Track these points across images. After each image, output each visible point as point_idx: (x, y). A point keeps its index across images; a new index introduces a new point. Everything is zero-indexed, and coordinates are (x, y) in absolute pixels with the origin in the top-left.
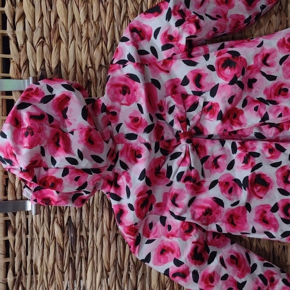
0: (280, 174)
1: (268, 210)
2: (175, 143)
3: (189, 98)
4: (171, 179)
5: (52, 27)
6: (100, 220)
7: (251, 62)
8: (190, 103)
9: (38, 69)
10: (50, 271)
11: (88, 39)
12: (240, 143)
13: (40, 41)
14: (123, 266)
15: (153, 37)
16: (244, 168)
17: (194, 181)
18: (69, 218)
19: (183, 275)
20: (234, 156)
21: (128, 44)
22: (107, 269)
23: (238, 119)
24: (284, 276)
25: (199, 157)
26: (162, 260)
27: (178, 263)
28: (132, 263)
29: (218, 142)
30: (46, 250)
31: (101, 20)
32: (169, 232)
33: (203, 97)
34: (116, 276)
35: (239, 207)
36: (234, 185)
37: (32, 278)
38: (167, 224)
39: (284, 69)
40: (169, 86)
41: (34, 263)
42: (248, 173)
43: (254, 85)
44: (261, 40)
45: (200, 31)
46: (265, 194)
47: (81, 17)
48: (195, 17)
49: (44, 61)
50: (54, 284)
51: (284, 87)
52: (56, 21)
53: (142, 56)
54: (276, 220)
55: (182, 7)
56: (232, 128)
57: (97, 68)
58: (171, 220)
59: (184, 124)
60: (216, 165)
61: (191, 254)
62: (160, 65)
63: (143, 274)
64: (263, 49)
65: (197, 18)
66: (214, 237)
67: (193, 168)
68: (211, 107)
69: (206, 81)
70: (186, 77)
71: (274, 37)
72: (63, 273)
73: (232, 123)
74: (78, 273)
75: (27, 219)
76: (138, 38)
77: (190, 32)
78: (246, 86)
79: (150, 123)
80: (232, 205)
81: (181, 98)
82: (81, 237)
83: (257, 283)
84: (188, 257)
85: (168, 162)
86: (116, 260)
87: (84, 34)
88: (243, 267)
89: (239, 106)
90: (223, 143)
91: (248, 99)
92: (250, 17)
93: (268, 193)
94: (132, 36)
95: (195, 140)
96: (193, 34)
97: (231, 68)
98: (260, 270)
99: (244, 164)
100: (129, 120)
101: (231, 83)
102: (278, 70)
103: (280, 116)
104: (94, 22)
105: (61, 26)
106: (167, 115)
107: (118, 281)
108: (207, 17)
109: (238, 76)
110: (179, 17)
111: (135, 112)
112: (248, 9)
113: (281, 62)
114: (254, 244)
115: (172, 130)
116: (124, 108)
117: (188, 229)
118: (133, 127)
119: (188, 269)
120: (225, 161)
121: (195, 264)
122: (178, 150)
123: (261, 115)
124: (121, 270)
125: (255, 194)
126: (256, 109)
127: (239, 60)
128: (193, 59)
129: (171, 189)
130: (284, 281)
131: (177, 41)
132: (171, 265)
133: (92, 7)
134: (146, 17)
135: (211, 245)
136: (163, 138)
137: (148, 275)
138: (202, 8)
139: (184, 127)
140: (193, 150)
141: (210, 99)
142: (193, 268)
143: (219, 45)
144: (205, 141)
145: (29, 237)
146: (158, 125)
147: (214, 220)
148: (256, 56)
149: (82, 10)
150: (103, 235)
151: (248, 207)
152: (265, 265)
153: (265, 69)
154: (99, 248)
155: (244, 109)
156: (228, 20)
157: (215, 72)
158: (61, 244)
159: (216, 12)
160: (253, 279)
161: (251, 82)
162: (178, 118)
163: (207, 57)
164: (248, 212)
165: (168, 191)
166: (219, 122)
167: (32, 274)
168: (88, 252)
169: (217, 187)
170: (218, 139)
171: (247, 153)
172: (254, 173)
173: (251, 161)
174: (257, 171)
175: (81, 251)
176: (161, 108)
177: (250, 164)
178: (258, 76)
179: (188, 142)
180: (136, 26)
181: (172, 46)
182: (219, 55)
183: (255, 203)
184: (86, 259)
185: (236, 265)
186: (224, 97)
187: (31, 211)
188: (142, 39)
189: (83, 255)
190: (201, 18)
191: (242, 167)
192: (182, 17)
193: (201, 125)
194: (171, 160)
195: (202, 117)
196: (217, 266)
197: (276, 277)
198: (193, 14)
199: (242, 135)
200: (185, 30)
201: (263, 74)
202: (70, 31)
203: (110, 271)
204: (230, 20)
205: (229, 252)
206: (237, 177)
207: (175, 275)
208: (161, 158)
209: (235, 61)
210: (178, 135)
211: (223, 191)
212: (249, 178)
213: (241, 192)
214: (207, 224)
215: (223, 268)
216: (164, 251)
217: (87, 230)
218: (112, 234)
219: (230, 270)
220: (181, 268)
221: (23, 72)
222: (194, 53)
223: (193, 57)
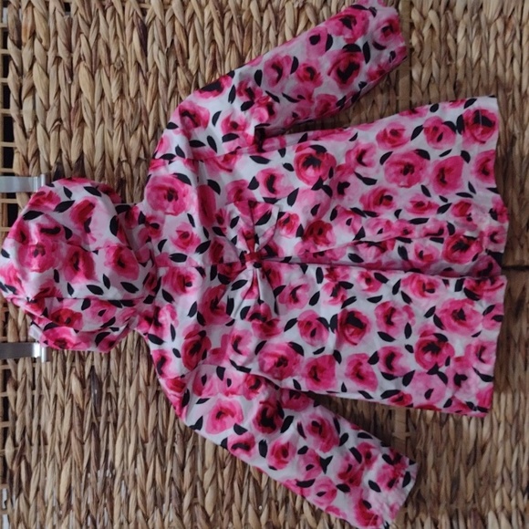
0: (380, 312)
1: (365, 362)
2: (239, 267)
3: (259, 207)
4: (232, 316)
5: (73, 105)
6: (135, 370)
7: (342, 161)
8: (259, 213)
9: (52, 163)
10: (64, 440)
11: (122, 121)
12: (327, 269)
13: (57, 124)
14: (166, 435)
15: (210, 123)
16: (333, 303)
17: (264, 320)
18: (92, 368)
19: (247, 446)
20: (320, 287)
21: (177, 133)
22: (144, 439)
23: (325, 237)
24: (386, 450)
25: (272, 287)
26: (219, 426)
27: (239, 430)
28: (178, 432)
29: (298, 268)
30: (59, 412)
31: (141, 96)
32: (228, 389)
33: (278, 206)
34: (156, 449)
35: (324, 357)
36: (319, 326)
37: (39, 450)
38: (226, 377)
39: (386, 170)
40: (232, 190)
41: (42, 429)
42: (336, 309)
43: (346, 190)
44: (355, 130)
45: (274, 117)
46: (360, 339)
47: (112, 92)
48: (267, 98)
49: (60, 151)
50: (69, 459)
51: (386, 194)
52: (78, 97)
53: (195, 149)
54: (373, 375)
55: (251, 84)
56: (316, 248)
57: (133, 161)
58: (231, 372)
59: (251, 241)
60: (294, 298)
61: (257, 418)
62: (220, 161)
63: (194, 447)
64: (357, 144)
65: (270, 99)
66: (291, 397)
67: (263, 302)
68: (288, 220)
69: (282, 184)
70: (254, 178)
71: (372, 128)
72: (83, 444)
73: (316, 242)
74: (103, 444)
75: (34, 369)
76: (191, 124)
77: (261, 119)
78: (335, 192)
79: (203, 240)
80: (315, 353)
81: (247, 207)
82: (109, 395)
83: (347, 458)
84: (254, 422)
85: (229, 293)
86: (156, 428)
87: (117, 115)
88: (328, 437)
89: (326, 219)
90: (304, 268)
91: (339, 209)
92: (344, 98)
93: (364, 338)
94: (183, 121)
95: (266, 263)
96: (264, 122)
97: (314, 167)
98: (352, 442)
99: (332, 298)
100: (176, 236)
101: (316, 187)
102: (378, 171)
103: (380, 232)
104: (131, 100)
105: (84, 105)
106: (229, 229)
107: (159, 456)
108: (285, 99)
109: (324, 179)
110: (245, 99)
111: (185, 224)
112: (342, 88)
113: (383, 160)
114: (348, 408)
115: (236, 250)
116: (169, 219)
117: (254, 384)
118: (181, 244)
119: (252, 438)
120: (307, 293)
121: (263, 432)
122: (242, 276)
123: (354, 230)
124: (164, 441)
125: (347, 339)
126: (349, 223)
127: (326, 158)
128: (264, 155)
129: (232, 330)
130: (385, 457)
131: (244, 130)
132: (230, 433)
133: (128, 78)
134: (202, 97)
135: (286, 407)
136: (222, 260)
137: (200, 448)
138: (279, 85)
139: (250, 246)
140: (263, 277)
141: (287, 209)
142: (260, 437)
143: (300, 135)
144: (280, 266)
145: (36, 393)
146: (216, 242)
147: (291, 373)
148: (348, 153)
149: (114, 83)
150: (138, 392)
151: (337, 356)
152: (360, 436)
153: (360, 170)
154: (133, 409)
155: (332, 223)
156: (312, 102)
157: (294, 173)
158: (81, 403)
159: (297, 90)
160: (342, 454)
161: (343, 188)
162: (243, 234)
163: (282, 152)
164: (337, 363)
165: (228, 333)
166: (299, 239)
167: (39, 444)
168: (117, 415)
169: (295, 328)
170: (298, 264)
171: (337, 283)
172: (345, 310)
173: (341, 294)
174: (349, 308)
175: (108, 414)
176: (220, 219)
177: (340, 299)
178: (352, 179)
179: (256, 266)
180: (188, 107)
181: (237, 136)
182: (299, 149)
183: (347, 351)
184: (115, 425)
185: (320, 433)
186: (306, 207)
187: (40, 358)
188: (197, 125)
189: (111, 419)
190: (276, 99)
191: (330, 301)
192: (251, 98)
193: (274, 244)
194: (233, 290)
195: (276, 233)
196: (293, 436)
197: (374, 452)
198: (265, 94)
199: (332, 259)
200: (254, 115)
201: (359, 176)
202: (97, 110)
203: (147, 442)
204: (316, 102)
205: (311, 417)
206: (322, 315)
207: (235, 447)
208: (219, 287)
209: (320, 158)
210: (242, 256)
211: (303, 334)
212: (339, 317)
213: (328, 335)
214: (280, 379)
215: (301, 438)
216: (220, 414)
217: (117, 386)
218: (151, 392)
219: (310, 441)
220: (244, 437)
221: (31, 166)
222: (266, 146)
223: (264, 151)
